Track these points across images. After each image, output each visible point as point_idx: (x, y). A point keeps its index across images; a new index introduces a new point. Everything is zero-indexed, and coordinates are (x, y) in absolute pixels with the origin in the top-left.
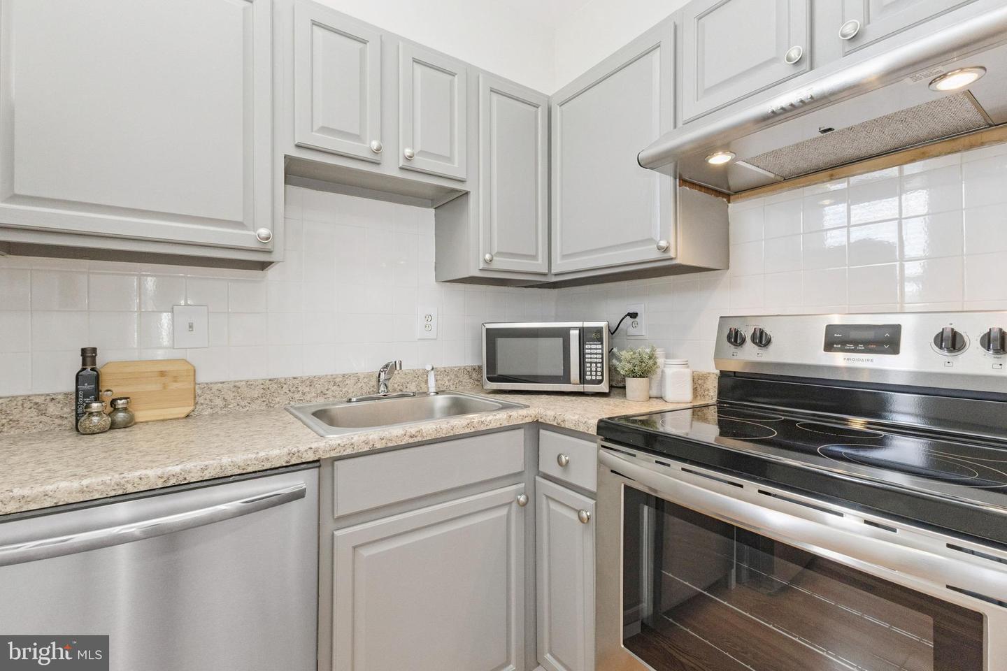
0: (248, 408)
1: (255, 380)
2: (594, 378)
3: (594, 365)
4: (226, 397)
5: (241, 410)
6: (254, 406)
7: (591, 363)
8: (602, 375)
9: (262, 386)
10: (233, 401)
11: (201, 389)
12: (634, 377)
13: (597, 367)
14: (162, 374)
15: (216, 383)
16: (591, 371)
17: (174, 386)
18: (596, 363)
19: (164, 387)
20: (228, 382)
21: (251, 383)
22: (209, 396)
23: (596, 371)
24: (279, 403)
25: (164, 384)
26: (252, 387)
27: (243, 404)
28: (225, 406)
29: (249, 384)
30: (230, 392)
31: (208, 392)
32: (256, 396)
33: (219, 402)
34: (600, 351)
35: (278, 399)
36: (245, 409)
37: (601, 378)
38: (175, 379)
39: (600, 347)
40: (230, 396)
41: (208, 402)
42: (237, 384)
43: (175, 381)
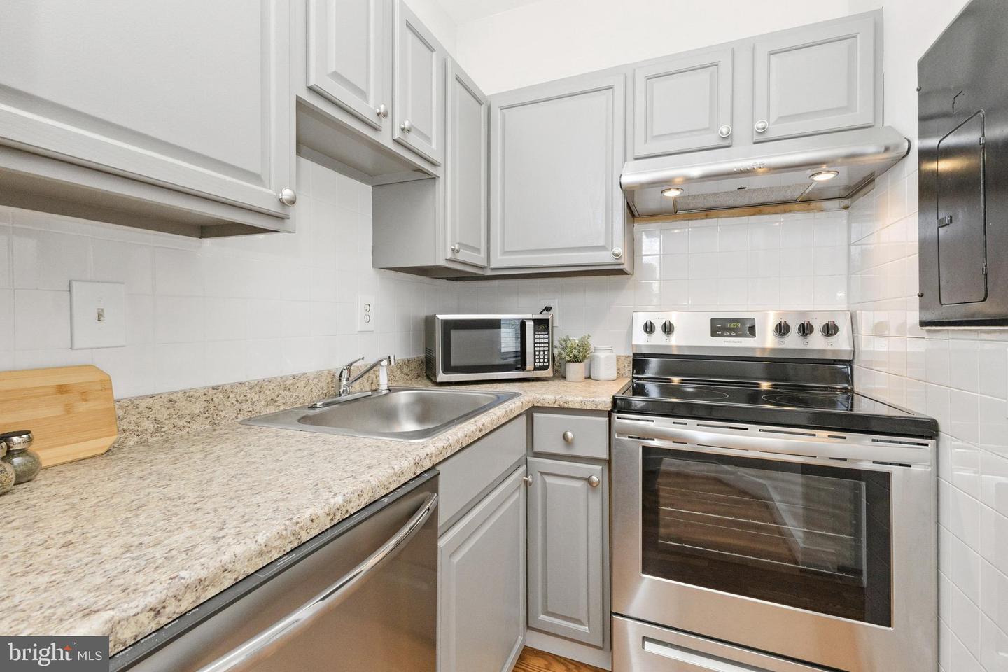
0: (187, 430)
1: (196, 390)
2: (542, 364)
3: (542, 353)
4: (159, 417)
5: (180, 433)
6: (195, 426)
7: (540, 351)
8: (549, 361)
9: (205, 398)
10: (167, 422)
11: (122, 407)
12: (576, 362)
13: (544, 355)
14: (62, 389)
15: (143, 398)
16: (540, 358)
17: (83, 407)
18: (544, 351)
19: (69, 409)
20: (160, 395)
21: (191, 394)
22: (134, 418)
23: (544, 358)
24: (225, 417)
25: (67, 405)
26: (193, 399)
27: (180, 424)
28: (157, 430)
29: (188, 396)
30: (164, 410)
31: (133, 412)
32: (197, 411)
33: (148, 425)
34: (547, 341)
35: (223, 414)
36: (184, 432)
37: (547, 364)
38: (84, 396)
39: (547, 336)
40: (163, 415)
41: (133, 427)
42: (172, 397)
43: (86, 400)
